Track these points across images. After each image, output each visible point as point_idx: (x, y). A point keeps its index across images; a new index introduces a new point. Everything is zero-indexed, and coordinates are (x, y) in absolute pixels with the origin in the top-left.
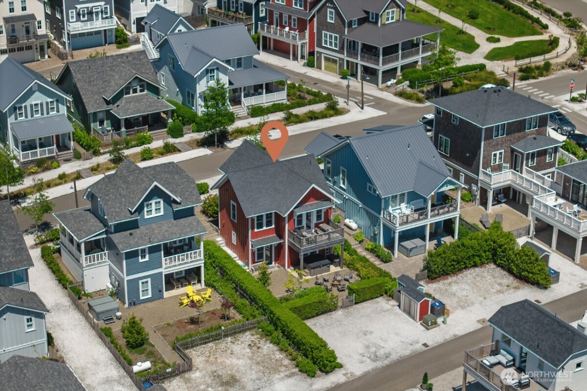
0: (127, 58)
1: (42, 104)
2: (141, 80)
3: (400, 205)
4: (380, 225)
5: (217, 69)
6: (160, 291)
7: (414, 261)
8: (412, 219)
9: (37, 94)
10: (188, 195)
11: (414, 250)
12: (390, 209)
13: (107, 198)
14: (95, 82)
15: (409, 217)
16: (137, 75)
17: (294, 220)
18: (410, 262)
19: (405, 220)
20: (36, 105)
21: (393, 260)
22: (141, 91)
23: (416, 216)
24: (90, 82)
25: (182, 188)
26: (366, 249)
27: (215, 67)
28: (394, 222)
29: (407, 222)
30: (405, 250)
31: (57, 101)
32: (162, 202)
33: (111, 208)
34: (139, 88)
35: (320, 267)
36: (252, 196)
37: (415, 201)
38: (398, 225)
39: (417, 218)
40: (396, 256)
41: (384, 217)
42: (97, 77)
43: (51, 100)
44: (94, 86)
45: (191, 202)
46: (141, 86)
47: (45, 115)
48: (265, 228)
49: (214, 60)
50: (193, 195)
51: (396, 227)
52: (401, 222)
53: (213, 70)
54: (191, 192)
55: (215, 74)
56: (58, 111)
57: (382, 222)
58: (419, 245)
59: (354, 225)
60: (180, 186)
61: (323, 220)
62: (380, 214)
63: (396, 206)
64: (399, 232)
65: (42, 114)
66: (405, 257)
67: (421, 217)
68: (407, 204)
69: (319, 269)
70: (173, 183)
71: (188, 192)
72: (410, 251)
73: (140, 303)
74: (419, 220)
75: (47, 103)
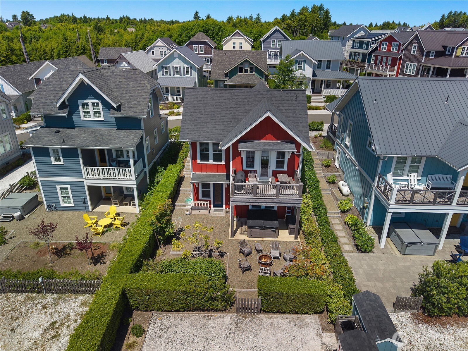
0: (253, 53)
1: (180, 68)
2: (251, 64)
3: (408, 176)
4: (371, 196)
5: (305, 61)
6: (84, 202)
7: (408, 264)
8: (421, 198)
9: (177, 60)
10: (135, 104)
11: (413, 247)
12: (390, 177)
13: (45, 88)
14: (224, 63)
15: (416, 195)
16: (247, 58)
17: (242, 158)
18: (402, 264)
19: (408, 196)
20: (177, 68)
21: (374, 250)
22: (251, 72)
23: (430, 196)
24: (221, 63)
25: (131, 96)
26: (345, 223)
27: (303, 60)
28: (389, 196)
29: (411, 202)
30: (400, 243)
31: (191, 67)
32: (100, 104)
33: (42, 98)
34: (249, 70)
35: (260, 228)
36: (200, 118)
37: (437, 175)
38: (392, 202)
39: (432, 200)
40: (382, 246)
41: (378, 186)
42: (227, 61)
43: (187, 66)
44: (223, 65)
45: (133, 111)
46: (251, 68)
47: (183, 76)
48: (211, 162)
49: (302, 52)
50: (140, 105)
51: (389, 205)
52: (400, 197)
53: (302, 61)
54: (139, 102)
55: (303, 65)
56: (191, 75)
57: (373, 193)
58: (424, 241)
59: (346, 190)
60: (130, 93)
61: (285, 169)
62: (374, 181)
63: (402, 176)
64: (393, 213)
65: (181, 75)
66: (397, 252)
67: (438, 200)
68: (423, 176)
69: (259, 230)
70: (125, 88)
71: (135, 100)
72: (407, 246)
73: (60, 210)
74: (434, 203)
75: (184, 68)
